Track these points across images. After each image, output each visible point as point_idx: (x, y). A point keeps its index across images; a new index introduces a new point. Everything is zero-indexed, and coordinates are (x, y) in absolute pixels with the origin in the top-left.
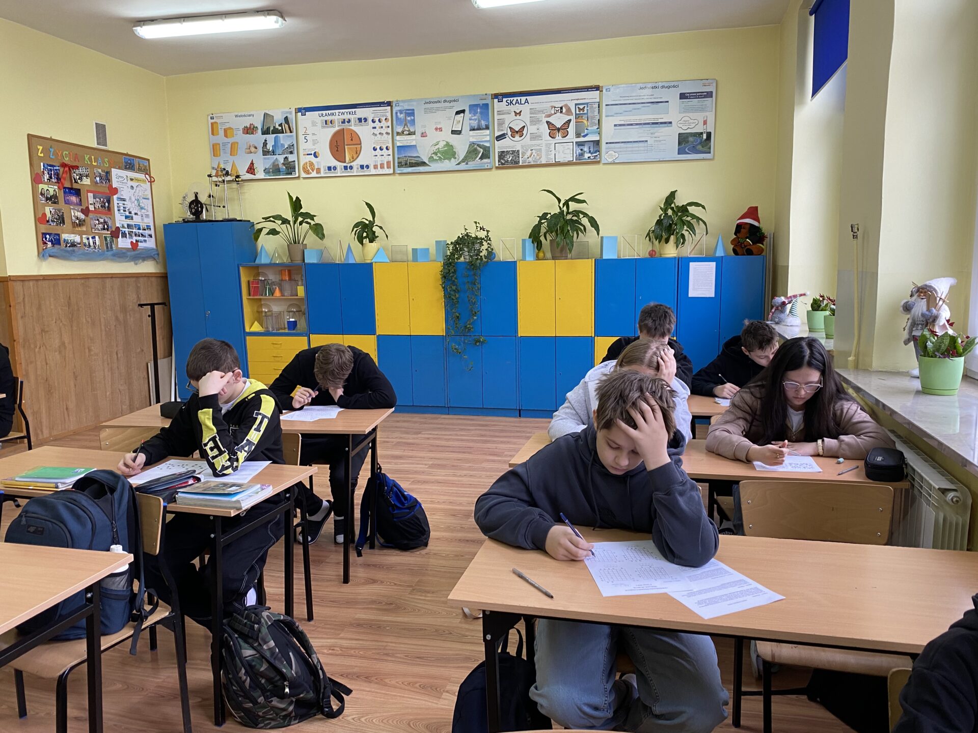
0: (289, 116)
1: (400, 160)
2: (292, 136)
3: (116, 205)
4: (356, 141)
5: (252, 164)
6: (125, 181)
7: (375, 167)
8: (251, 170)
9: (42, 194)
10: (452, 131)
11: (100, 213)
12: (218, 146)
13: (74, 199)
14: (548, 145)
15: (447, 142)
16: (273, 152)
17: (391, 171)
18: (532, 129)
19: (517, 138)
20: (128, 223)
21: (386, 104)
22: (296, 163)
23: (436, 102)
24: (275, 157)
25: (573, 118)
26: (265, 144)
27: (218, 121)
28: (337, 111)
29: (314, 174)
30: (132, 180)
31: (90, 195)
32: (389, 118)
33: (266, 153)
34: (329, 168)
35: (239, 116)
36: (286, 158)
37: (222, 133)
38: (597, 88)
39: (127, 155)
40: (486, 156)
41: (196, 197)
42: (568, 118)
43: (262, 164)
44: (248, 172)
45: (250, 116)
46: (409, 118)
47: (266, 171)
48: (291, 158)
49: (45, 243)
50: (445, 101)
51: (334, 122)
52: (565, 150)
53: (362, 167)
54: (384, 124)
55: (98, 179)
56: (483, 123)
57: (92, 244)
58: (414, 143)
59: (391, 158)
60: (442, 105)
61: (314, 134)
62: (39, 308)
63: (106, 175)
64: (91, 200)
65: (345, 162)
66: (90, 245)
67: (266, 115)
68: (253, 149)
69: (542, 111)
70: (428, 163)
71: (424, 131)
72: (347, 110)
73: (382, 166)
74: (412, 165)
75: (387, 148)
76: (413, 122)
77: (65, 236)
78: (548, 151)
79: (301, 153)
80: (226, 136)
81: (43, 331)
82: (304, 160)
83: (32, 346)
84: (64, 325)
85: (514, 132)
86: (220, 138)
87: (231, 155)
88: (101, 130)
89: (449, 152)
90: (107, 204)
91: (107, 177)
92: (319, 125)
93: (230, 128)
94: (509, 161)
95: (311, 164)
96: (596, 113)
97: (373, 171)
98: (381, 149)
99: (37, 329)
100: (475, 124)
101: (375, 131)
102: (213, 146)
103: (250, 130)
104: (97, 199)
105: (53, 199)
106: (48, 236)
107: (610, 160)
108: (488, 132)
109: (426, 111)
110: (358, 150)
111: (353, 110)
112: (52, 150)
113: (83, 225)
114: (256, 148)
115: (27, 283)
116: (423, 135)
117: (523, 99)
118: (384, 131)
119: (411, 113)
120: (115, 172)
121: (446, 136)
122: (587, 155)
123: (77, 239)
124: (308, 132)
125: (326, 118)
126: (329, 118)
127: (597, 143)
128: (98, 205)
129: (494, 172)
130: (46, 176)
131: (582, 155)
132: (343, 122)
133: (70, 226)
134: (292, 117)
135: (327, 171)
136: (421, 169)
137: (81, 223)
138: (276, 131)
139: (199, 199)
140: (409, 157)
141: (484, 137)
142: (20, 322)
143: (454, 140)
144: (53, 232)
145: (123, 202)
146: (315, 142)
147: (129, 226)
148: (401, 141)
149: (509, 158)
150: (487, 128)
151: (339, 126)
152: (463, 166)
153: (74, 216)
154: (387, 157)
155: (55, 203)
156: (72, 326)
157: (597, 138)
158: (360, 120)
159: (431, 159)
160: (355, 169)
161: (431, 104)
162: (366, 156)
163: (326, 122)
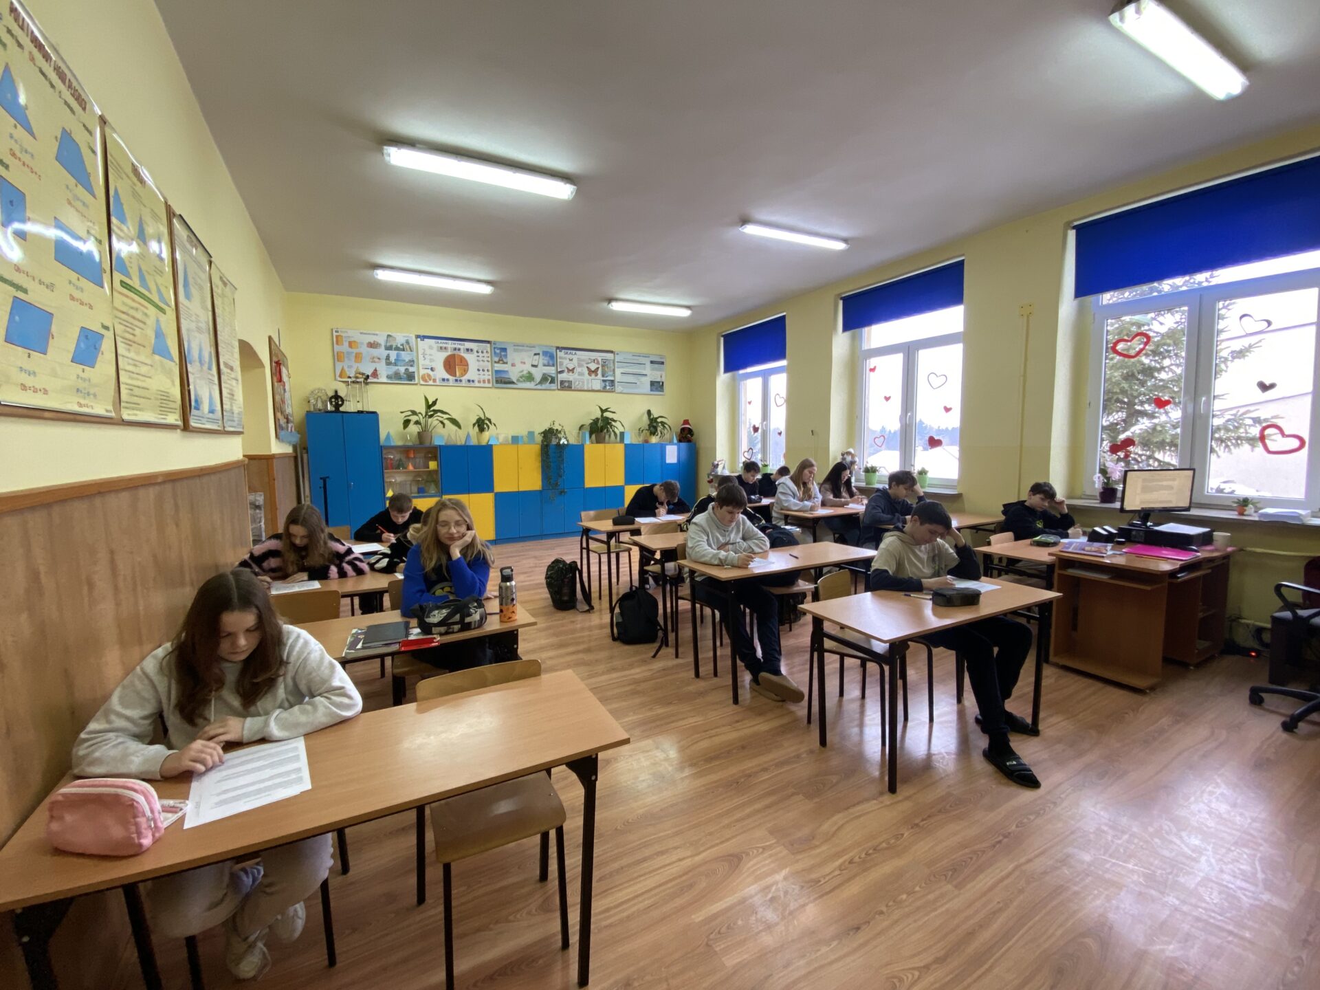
0: (409, 339)
1: (497, 379)
2: (412, 354)
4: (464, 364)
5: (376, 370)
7: (479, 382)
8: (375, 374)
10: (532, 365)
12: (342, 354)
14: (588, 380)
15: (528, 371)
16: (395, 364)
17: (490, 385)
18: (578, 370)
19: (571, 374)
21: (487, 342)
22: (416, 373)
23: (522, 346)
24: (397, 368)
25: (600, 366)
26: (388, 357)
27: (344, 335)
28: (450, 342)
29: (431, 383)
32: (489, 350)
33: (388, 363)
34: (443, 380)
35: (363, 334)
36: (407, 370)
37: (346, 344)
38: (612, 352)
40: (552, 381)
41: (336, 392)
42: (597, 366)
43: (384, 372)
44: (371, 376)
45: (374, 334)
46: (503, 353)
47: (388, 377)
48: (411, 369)
50: (527, 346)
51: (448, 349)
52: (597, 383)
53: (469, 381)
54: (485, 354)
56: (551, 363)
58: (506, 369)
59: (490, 377)
60: (525, 348)
61: (430, 355)
65: (455, 375)
67: (389, 336)
68: (377, 360)
69: (583, 360)
70: (516, 382)
71: (513, 363)
72: (457, 342)
73: (484, 381)
74: (505, 383)
75: (488, 370)
76: (506, 356)
78: (588, 383)
79: (421, 367)
80: (351, 347)
85: (569, 370)
86: (344, 348)
87: (355, 362)
89: (530, 378)
92: (436, 349)
93: (355, 341)
94: (566, 386)
95: (429, 375)
96: (612, 365)
97: (477, 384)
98: (483, 370)
100: (546, 362)
101: (481, 359)
102: (337, 353)
103: (372, 345)
107: (619, 391)
108: (553, 368)
109: (515, 350)
110: (466, 369)
111: (463, 343)
114: (379, 359)
116: (513, 365)
117: (574, 352)
118: (485, 359)
119: (504, 350)
121: (527, 368)
122: (608, 388)
124: (426, 353)
125: (441, 345)
126: (444, 345)
127: (612, 381)
129: (557, 392)
131: (605, 387)
132: (455, 349)
134: (412, 341)
135: (441, 381)
136: (512, 386)
138: (397, 349)
139: (338, 394)
140: (503, 377)
141: (551, 371)
143: (533, 370)
146: (431, 360)
148: (498, 367)
149: (567, 384)
150: (553, 365)
151: (451, 352)
152: (539, 387)
154: (488, 376)
157: (612, 378)
158: (468, 350)
159: (518, 380)
160: (464, 381)
161: (519, 347)
162: (472, 374)
163: (441, 348)
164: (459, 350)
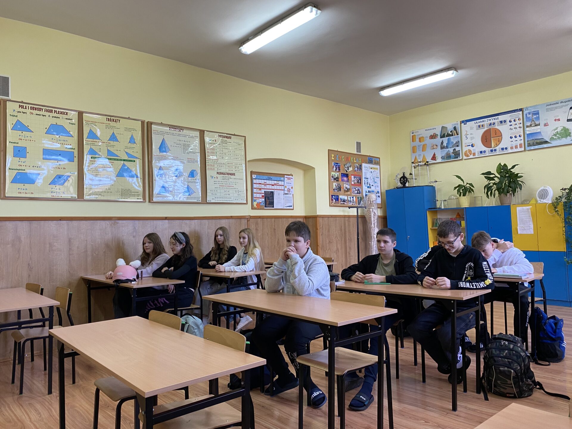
0: (456, 126)
1: (529, 142)
2: (458, 137)
3: (363, 181)
4: (499, 135)
5: (434, 155)
6: (368, 169)
7: (512, 148)
8: (434, 158)
9: (332, 177)
10: (567, 120)
11: (356, 185)
12: (415, 147)
13: (345, 179)
15: (564, 127)
16: (447, 147)
17: (523, 149)
20: (369, 190)
21: (519, 110)
22: (461, 151)
23: (555, 104)
24: (448, 149)
26: (442, 143)
27: (416, 134)
28: (486, 119)
29: (472, 156)
30: (371, 168)
31: (353, 177)
32: (521, 118)
33: (442, 148)
34: (481, 152)
35: (428, 130)
36: (454, 149)
37: (418, 140)
39: (370, 156)
41: (404, 174)
43: (440, 154)
44: (432, 159)
45: (434, 129)
46: (535, 116)
47: (443, 158)
48: (457, 149)
49: (332, 200)
50: (562, 102)
51: (484, 126)
53: (502, 149)
54: (517, 122)
55: (356, 169)
57: (352, 200)
58: (539, 131)
59: (522, 142)
60: (560, 105)
61: (471, 134)
62: (329, 231)
63: (360, 167)
64: (353, 179)
65: (491, 147)
66: (351, 201)
67: (443, 127)
68: (435, 147)
70: (549, 141)
71: (546, 123)
72: (492, 118)
73: (516, 147)
74: (538, 144)
75: (520, 136)
76: (538, 118)
77: (340, 197)
79: (464, 145)
80: (420, 141)
81: (330, 242)
82: (465, 149)
83: (325, 249)
84: (339, 240)
86: (417, 142)
87: (422, 151)
88: (359, 145)
89: (565, 133)
90: (359, 181)
91: (360, 168)
92: (475, 128)
93: (423, 137)
95: (470, 151)
97: (510, 151)
98: (515, 137)
99: (327, 241)
101: (512, 127)
102: (413, 147)
103: (433, 137)
104: (356, 179)
105: (336, 179)
106: (334, 197)
109: (547, 110)
110: (500, 139)
111: (497, 117)
112: (338, 156)
113: (349, 191)
114: (437, 146)
115: (324, 218)
116: (546, 125)
118: (517, 126)
119: (536, 113)
120: (364, 165)
121: (563, 124)
123: (346, 198)
124: (468, 133)
125: (479, 124)
126: (482, 124)
128: (356, 181)
130: (335, 169)
132: (490, 124)
133: (343, 192)
134: (458, 127)
135: (480, 154)
136: (545, 146)
137: (348, 190)
138: (448, 135)
139: (405, 176)
140: (535, 139)
142: (321, 237)
143: (569, 125)
144: (336, 195)
145: (367, 180)
146: (472, 138)
147: (369, 192)
148: (529, 131)
151: (487, 127)
153: (345, 187)
154: (520, 141)
155: (337, 181)
156: (342, 241)
158: (501, 122)
159: (552, 139)
160: (498, 151)
161: (551, 106)
162: (505, 142)
163: (479, 126)
164: (494, 124)
